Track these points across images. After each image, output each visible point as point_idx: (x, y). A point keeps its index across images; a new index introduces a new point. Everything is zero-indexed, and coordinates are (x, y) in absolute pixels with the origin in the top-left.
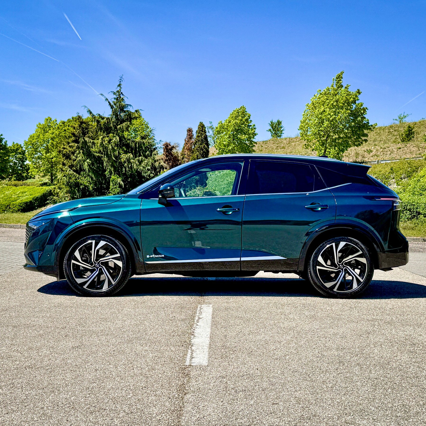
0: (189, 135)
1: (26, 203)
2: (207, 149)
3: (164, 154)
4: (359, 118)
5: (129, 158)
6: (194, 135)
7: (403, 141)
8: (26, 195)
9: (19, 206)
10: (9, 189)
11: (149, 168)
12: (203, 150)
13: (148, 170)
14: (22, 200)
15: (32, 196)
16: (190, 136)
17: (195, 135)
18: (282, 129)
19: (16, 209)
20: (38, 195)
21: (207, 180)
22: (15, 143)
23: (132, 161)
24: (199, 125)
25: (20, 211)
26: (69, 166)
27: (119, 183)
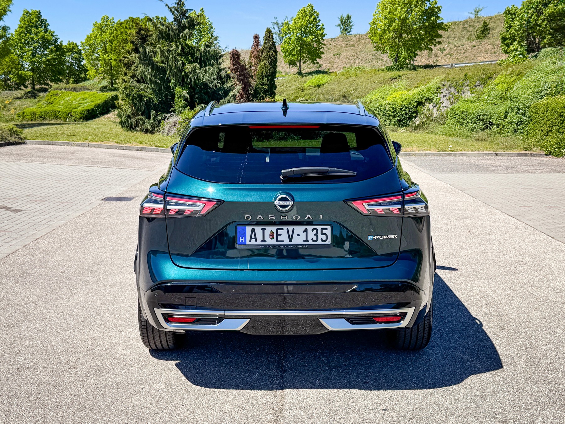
0: (256, 41)
1: (88, 111)
2: (275, 57)
3: (231, 63)
4: (433, 18)
5: (195, 68)
7: (478, 38)
8: (88, 102)
9: (81, 114)
10: (68, 95)
11: (215, 77)
12: (271, 58)
13: (214, 79)
14: (83, 108)
15: (93, 103)
16: (257, 43)
17: (262, 42)
18: (351, 24)
19: (78, 117)
20: (100, 102)
21: (275, 90)
22: (71, 42)
23: (198, 71)
24: (266, 31)
25: (82, 119)
26: (131, 76)
27: (184, 96)
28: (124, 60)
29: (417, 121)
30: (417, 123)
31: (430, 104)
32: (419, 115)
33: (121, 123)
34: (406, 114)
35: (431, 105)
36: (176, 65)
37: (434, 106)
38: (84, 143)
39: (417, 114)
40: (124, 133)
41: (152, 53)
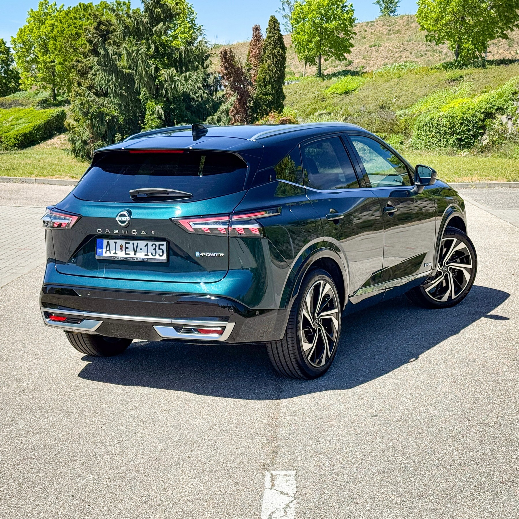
0: (256, 36)
1: (24, 135)
2: (282, 56)
3: (221, 66)
5: (172, 75)
6: (263, 35)
8: (23, 123)
9: (14, 139)
11: (200, 85)
12: (276, 57)
13: (199, 88)
14: (18, 131)
15: (31, 124)
16: (258, 38)
17: (265, 36)
19: (11, 143)
20: (40, 122)
21: (283, 100)
23: (176, 78)
24: (270, 21)
25: (16, 146)
26: (87, 88)
27: (158, 112)
28: (77, 66)
29: (485, 140)
30: (484, 143)
31: (502, 115)
32: (487, 132)
33: (74, 150)
34: (469, 130)
35: (505, 116)
36: (146, 71)
37: (509, 119)
38: (29, 178)
39: (485, 130)
40: (79, 164)
41: (116, 56)
